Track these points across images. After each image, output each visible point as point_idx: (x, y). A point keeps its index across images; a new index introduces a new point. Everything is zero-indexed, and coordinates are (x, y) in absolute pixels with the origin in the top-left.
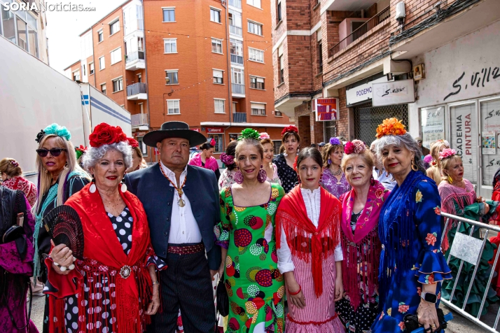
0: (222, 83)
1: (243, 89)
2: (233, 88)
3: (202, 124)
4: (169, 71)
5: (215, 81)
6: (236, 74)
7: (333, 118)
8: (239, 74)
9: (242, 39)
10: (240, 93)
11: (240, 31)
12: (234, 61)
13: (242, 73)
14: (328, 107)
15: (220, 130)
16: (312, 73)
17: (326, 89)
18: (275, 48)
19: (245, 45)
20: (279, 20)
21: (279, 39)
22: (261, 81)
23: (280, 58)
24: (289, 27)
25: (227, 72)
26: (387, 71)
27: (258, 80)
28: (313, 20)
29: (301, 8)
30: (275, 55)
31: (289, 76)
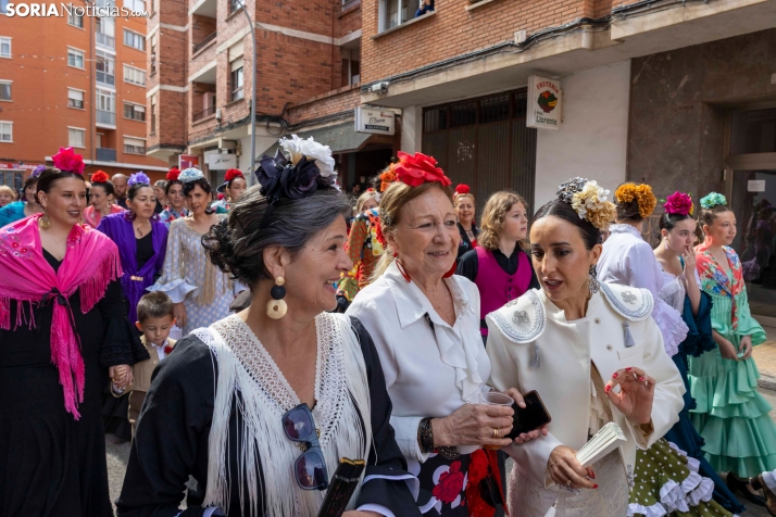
0: (82, 107)
1: (112, 118)
2: (98, 116)
3: (47, 158)
5: (71, 103)
6: (103, 97)
8: (108, 99)
9: (114, 53)
10: (108, 122)
11: (111, 41)
12: (101, 78)
13: (112, 97)
16: (184, 127)
17: (190, 147)
18: (148, 94)
19: (119, 61)
20: (153, 68)
21: (152, 87)
22: (142, 110)
23: (153, 106)
24: (162, 82)
25: (90, 94)
26: (220, 146)
27: (136, 109)
28: (183, 83)
29: (175, 65)
30: (149, 100)
31: (161, 127)
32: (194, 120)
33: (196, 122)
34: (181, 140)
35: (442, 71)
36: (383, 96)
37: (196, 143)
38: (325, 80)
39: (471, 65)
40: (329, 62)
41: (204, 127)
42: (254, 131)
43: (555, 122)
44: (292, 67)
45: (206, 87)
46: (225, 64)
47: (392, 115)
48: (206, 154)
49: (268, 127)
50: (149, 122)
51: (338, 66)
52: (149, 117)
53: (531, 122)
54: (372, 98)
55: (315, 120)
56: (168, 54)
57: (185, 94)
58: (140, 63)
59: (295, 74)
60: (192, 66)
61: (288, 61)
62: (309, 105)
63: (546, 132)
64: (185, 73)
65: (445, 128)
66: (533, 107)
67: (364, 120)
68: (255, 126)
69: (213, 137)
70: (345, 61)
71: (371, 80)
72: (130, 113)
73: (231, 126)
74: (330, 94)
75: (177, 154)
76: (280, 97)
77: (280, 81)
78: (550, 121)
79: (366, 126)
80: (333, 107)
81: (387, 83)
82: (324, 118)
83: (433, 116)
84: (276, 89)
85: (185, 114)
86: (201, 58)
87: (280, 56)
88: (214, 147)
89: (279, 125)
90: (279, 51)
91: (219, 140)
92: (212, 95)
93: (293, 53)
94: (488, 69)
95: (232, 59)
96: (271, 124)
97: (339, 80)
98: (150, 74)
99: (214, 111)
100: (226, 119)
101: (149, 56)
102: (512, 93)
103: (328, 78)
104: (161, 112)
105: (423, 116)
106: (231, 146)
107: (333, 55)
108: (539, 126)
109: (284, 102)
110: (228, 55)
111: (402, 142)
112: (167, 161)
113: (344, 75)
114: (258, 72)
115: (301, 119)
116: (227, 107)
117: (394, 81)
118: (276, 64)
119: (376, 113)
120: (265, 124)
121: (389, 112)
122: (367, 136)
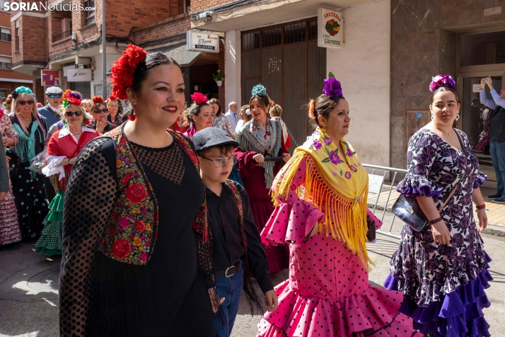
14: (51, 76)
16: (45, 47)
17: (50, 64)
18: (13, 19)
21: (15, 15)
22: (8, 32)
26: (77, 63)
30: (13, 24)
31: (24, 47)
32: (53, 41)
33: (56, 43)
34: (43, 57)
36: (208, 23)
37: (56, 60)
38: (164, 9)
41: (63, 47)
42: (104, 50)
43: (338, 43)
45: (62, 14)
47: (217, 37)
48: (65, 68)
49: (117, 46)
50: (13, 43)
52: (13, 38)
53: (321, 43)
54: (200, 24)
55: (156, 41)
57: (45, 19)
59: (138, 4)
62: (151, 29)
63: (332, 51)
65: (258, 47)
66: (322, 31)
67: (198, 41)
68: (105, 46)
69: (71, 55)
71: (198, 10)
73: (86, 46)
74: (167, 20)
75: (39, 69)
76: (127, 23)
77: (126, 10)
78: (335, 42)
79: (196, 46)
80: (170, 31)
81: (211, 12)
82: (163, 40)
83: (249, 39)
84: (123, 16)
85: (46, 35)
88: (72, 63)
91: (76, 58)
92: (69, 20)
96: (119, 44)
97: (176, 9)
99: (71, 34)
100: (81, 39)
102: (308, 21)
103: (166, 7)
104: (24, 34)
105: (242, 38)
106: (87, 62)
108: (327, 46)
109: (130, 26)
111: (226, 58)
112: (32, 75)
113: (180, 5)
115: (144, 40)
116: (82, 30)
117: (217, 11)
119: (204, 36)
120: (115, 44)
121: (215, 35)
122: (197, 54)
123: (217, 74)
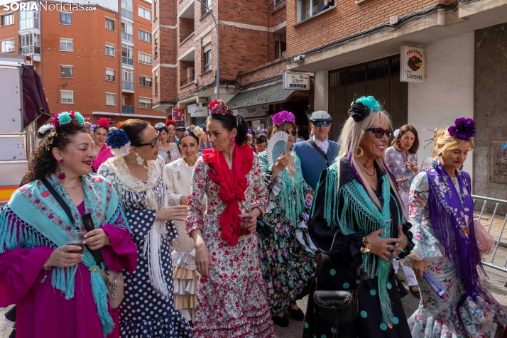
0: (114, 80)
1: (132, 86)
2: (123, 85)
3: (94, 113)
4: (64, 66)
5: (107, 78)
6: (126, 73)
7: (182, 119)
8: (130, 74)
9: (133, 45)
10: (130, 89)
11: (131, 38)
12: (124, 61)
13: (131, 73)
14: (179, 113)
15: (110, 119)
16: (175, 90)
17: (178, 103)
18: (153, 70)
19: (135, 50)
20: (156, 53)
21: (156, 66)
22: (149, 80)
23: (156, 78)
24: (161, 62)
25: (118, 72)
26: (197, 102)
27: (146, 79)
28: (174, 62)
29: (169, 51)
30: (153, 74)
31: (161, 91)
32: (181, 85)
33: (183, 87)
34: (173, 98)
35: (340, 45)
36: (301, 65)
37: (182, 100)
38: (263, 56)
39: (360, 41)
40: (266, 44)
41: (188, 90)
42: (218, 91)
43: (420, 78)
44: (242, 48)
45: (188, 64)
46: (200, 48)
47: (308, 76)
48: (189, 107)
49: (227, 88)
50: (154, 88)
51: (272, 46)
52: (154, 85)
53: (404, 78)
54: (294, 66)
55: (258, 82)
56: (165, 44)
57: (175, 69)
58: (148, 51)
59: (244, 53)
60: (179, 50)
61: (240, 44)
62: (253, 73)
63: (414, 84)
64: (175, 55)
65: (344, 84)
66: (405, 68)
67: (289, 80)
68: (219, 88)
69: (193, 96)
70: (277, 43)
71: (293, 54)
72: (142, 82)
73: (204, 88)
74: (266, 65)
75: (171, 108)
76: (234, 68)
77: (234, 58)
78: (417, 77)
79: (291, 85)
80: (268, 73)
81: (304, 56)
82: (263, 81)
83: (336, 77)
84: (232, 63)
85: (176, 81)
86: (185, 45)
87: (235, 42)
88: (194, 102)
89: (234, 87)
90: (233, 38)
91: (196, 98)
92: (192, 68)
93: (243, 39)
94: (372, 43)
95: (204, 45)
96: (229, 86)
97: (273, 55)
98: (154, 57)
99: (194, 79)
100: (200, 84)
101: (154, 46)
102: (390, 59)
103: (265, 54)
104: (161, 81)
105: (329, 76)
106: (204, 101)
107: (269, 39)
108: (409, 80)
109: (237, 71)
110: (202, 42)
111: (315, 94)
112: (165, 112)
113: (276, 51)
114: (220, 53)
115: (248, 82)
116: (201, 76)
117: (309, 54)
118: (232, 47)
119: (297, 76)
120: (226, 86)
121: (306, 75)
122: (292, 92)
123: (308, 108)
